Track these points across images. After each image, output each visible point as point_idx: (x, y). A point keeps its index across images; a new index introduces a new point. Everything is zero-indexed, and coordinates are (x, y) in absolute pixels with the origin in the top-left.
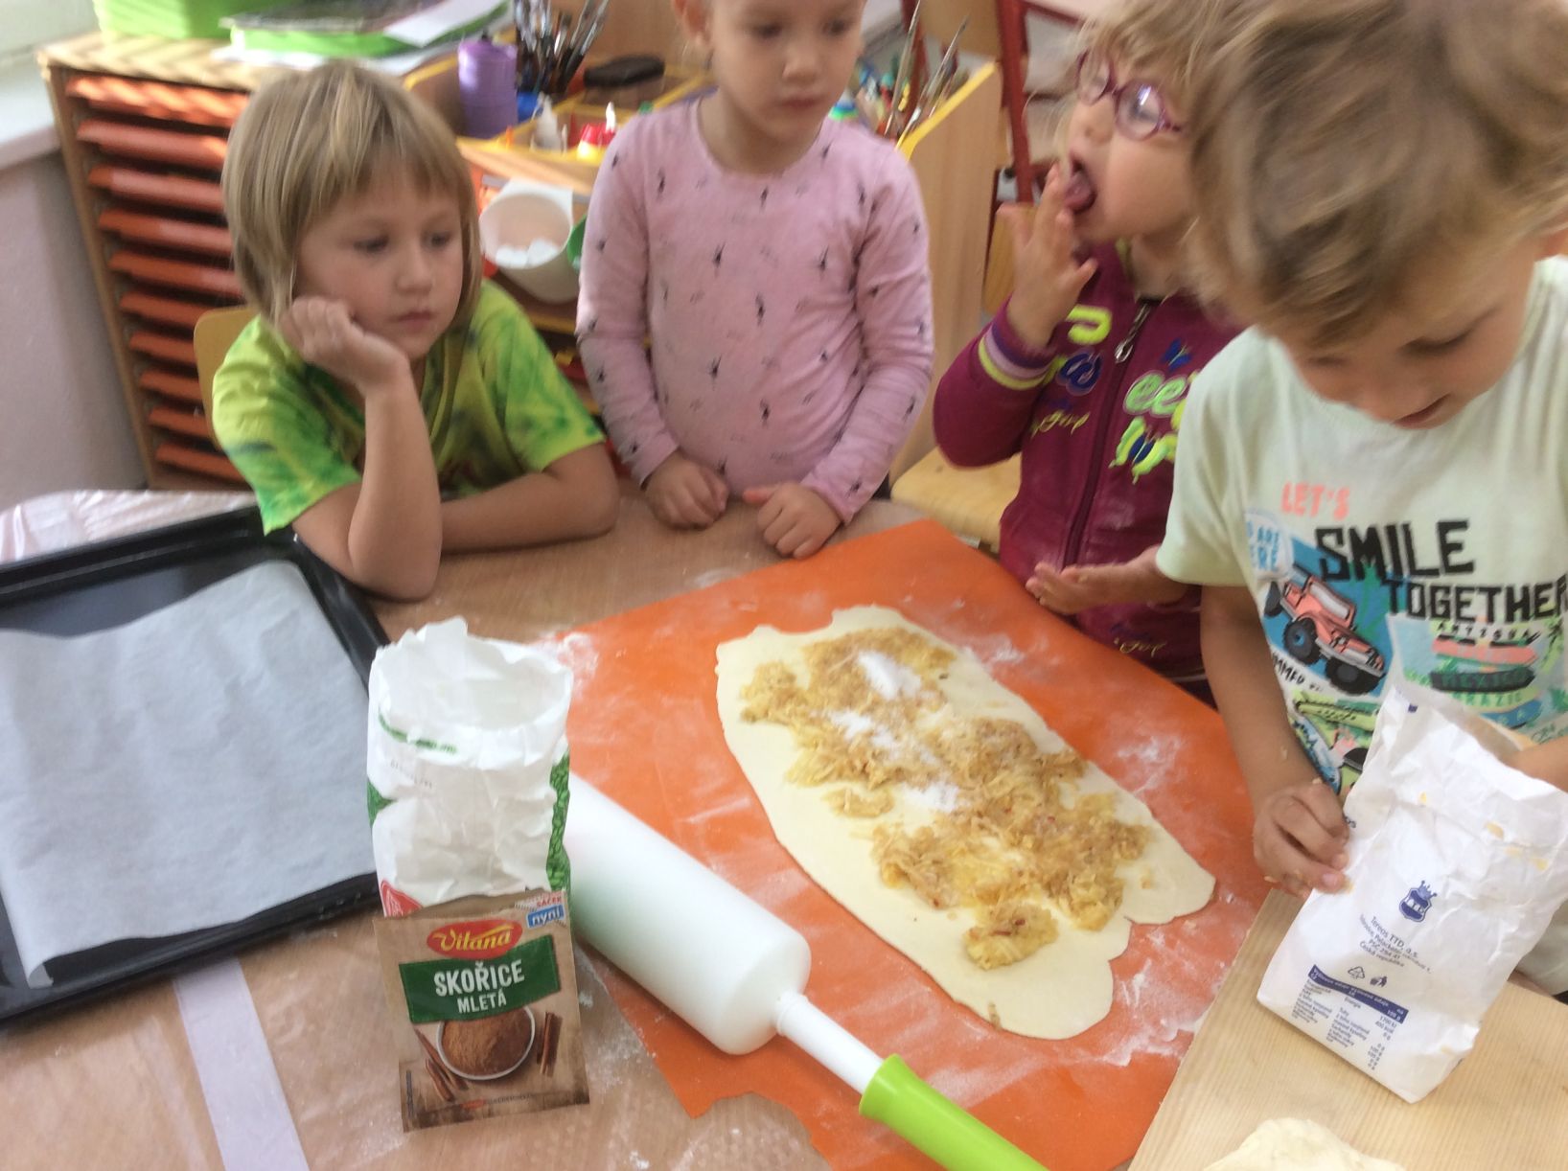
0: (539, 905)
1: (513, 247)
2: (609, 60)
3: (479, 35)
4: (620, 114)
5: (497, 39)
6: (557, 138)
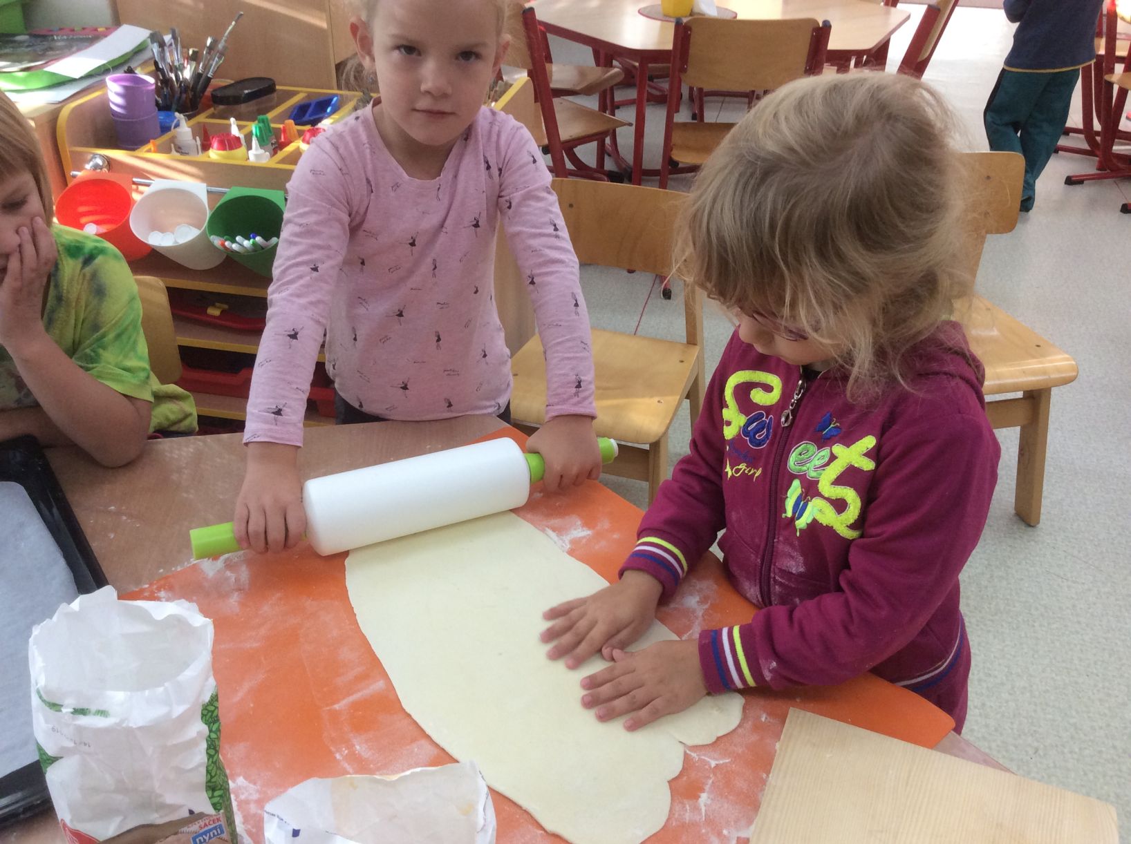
0: (201, 828)
1: (162, 229)
2: (232, 82)
3: (124, 68)
4: (242, 123)
5: (138, 71)
6: (193, 143)
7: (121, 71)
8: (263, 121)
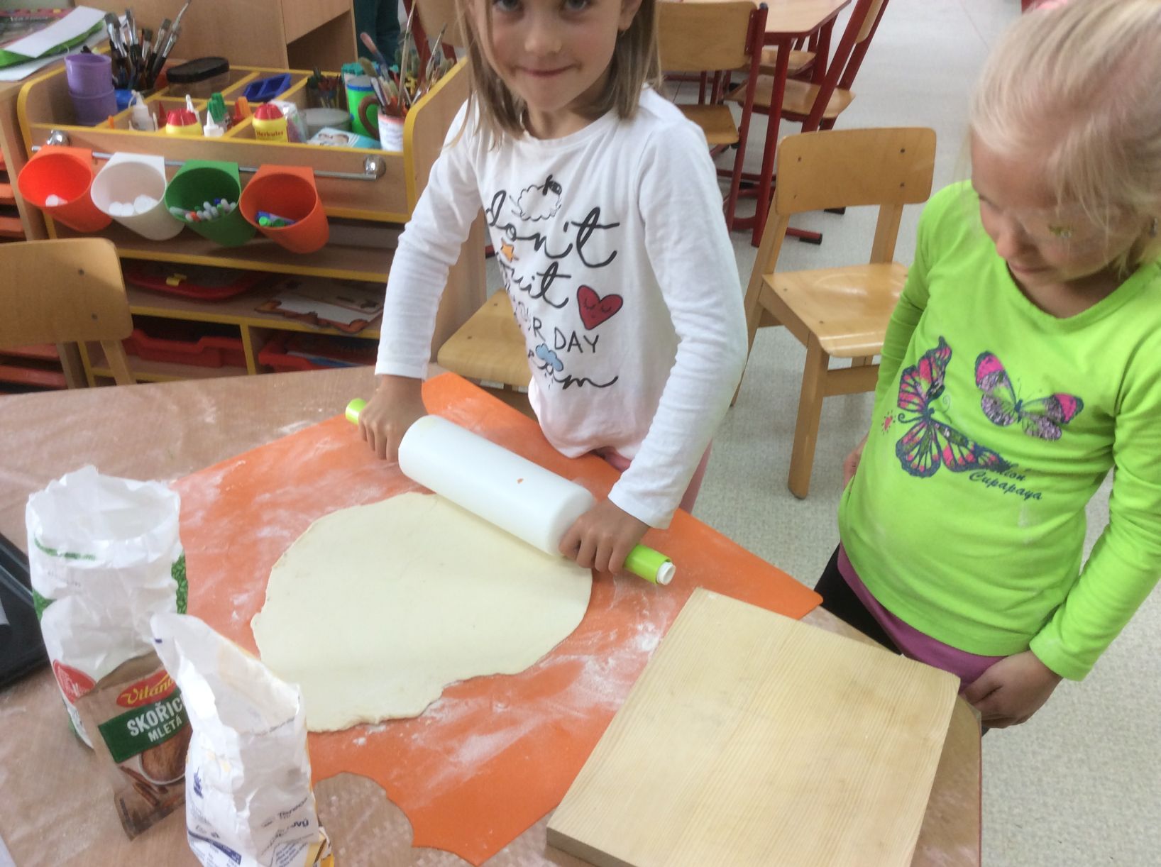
1: (122, 201)
2: (184, 62)
3: (81, 48)
4: (197, 100)
5: (95, 51)
6: (150, 119)
7: (78, 51)
8: (217, 98)
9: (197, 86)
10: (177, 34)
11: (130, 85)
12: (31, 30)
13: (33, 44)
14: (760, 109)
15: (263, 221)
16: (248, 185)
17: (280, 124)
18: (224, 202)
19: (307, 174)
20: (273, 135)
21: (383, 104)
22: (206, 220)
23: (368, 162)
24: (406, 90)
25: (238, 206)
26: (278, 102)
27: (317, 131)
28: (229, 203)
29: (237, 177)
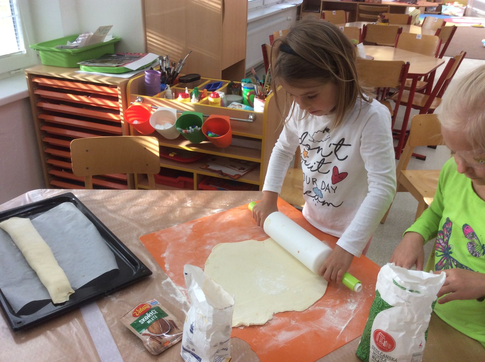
1: (160, 124)
2: (185, 75)
3: (150, 68)
4: (189, 89)
5: (154, 69)
6: (172, 95)
7: (149, 69)
8: (196, 89)
9: (189, 84)
10: (183, 65)
11: (165, 82)
12: (132, 60)
13: (134, 66)
14: (403, 104)
15: (210, 135)
16: (205, 122)
17: (219, 100)
18: (197, 127)
19: (227, 118)
20: (216, 104)
21: (257, 94)
22: (189, 133)
23: (250, 116)
24: (266, 90)
25: (201, 129)
26: (217, 92)
27: (231, 103)
28: (198, 127)
29: (202, 118)
